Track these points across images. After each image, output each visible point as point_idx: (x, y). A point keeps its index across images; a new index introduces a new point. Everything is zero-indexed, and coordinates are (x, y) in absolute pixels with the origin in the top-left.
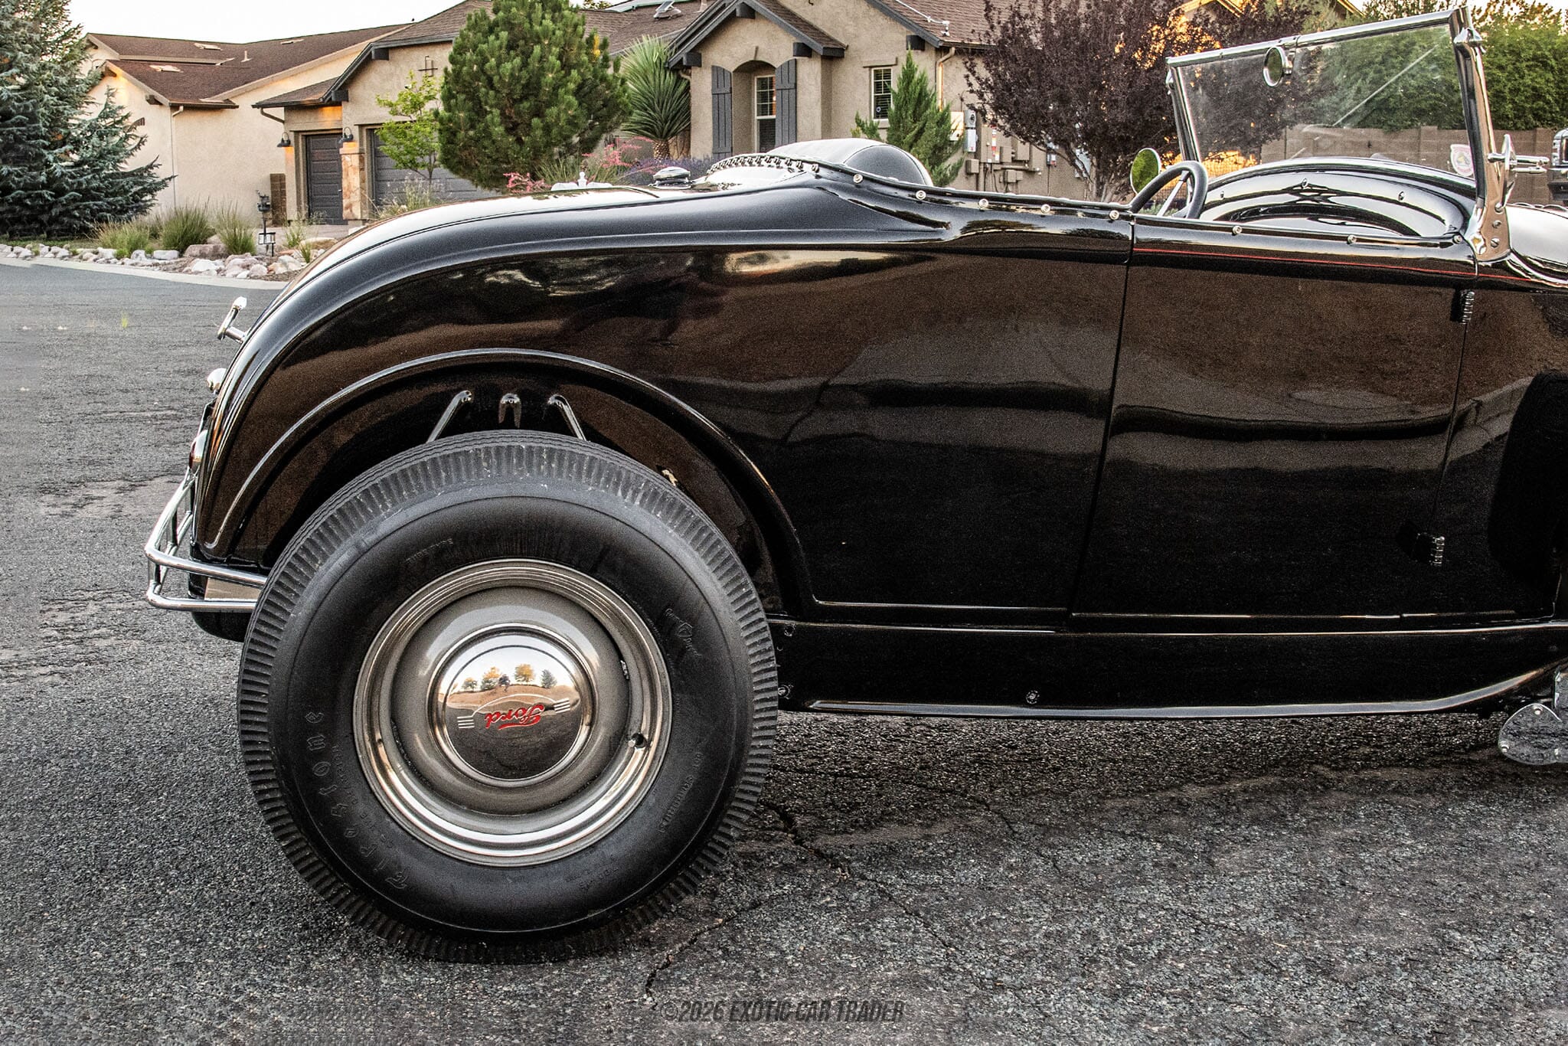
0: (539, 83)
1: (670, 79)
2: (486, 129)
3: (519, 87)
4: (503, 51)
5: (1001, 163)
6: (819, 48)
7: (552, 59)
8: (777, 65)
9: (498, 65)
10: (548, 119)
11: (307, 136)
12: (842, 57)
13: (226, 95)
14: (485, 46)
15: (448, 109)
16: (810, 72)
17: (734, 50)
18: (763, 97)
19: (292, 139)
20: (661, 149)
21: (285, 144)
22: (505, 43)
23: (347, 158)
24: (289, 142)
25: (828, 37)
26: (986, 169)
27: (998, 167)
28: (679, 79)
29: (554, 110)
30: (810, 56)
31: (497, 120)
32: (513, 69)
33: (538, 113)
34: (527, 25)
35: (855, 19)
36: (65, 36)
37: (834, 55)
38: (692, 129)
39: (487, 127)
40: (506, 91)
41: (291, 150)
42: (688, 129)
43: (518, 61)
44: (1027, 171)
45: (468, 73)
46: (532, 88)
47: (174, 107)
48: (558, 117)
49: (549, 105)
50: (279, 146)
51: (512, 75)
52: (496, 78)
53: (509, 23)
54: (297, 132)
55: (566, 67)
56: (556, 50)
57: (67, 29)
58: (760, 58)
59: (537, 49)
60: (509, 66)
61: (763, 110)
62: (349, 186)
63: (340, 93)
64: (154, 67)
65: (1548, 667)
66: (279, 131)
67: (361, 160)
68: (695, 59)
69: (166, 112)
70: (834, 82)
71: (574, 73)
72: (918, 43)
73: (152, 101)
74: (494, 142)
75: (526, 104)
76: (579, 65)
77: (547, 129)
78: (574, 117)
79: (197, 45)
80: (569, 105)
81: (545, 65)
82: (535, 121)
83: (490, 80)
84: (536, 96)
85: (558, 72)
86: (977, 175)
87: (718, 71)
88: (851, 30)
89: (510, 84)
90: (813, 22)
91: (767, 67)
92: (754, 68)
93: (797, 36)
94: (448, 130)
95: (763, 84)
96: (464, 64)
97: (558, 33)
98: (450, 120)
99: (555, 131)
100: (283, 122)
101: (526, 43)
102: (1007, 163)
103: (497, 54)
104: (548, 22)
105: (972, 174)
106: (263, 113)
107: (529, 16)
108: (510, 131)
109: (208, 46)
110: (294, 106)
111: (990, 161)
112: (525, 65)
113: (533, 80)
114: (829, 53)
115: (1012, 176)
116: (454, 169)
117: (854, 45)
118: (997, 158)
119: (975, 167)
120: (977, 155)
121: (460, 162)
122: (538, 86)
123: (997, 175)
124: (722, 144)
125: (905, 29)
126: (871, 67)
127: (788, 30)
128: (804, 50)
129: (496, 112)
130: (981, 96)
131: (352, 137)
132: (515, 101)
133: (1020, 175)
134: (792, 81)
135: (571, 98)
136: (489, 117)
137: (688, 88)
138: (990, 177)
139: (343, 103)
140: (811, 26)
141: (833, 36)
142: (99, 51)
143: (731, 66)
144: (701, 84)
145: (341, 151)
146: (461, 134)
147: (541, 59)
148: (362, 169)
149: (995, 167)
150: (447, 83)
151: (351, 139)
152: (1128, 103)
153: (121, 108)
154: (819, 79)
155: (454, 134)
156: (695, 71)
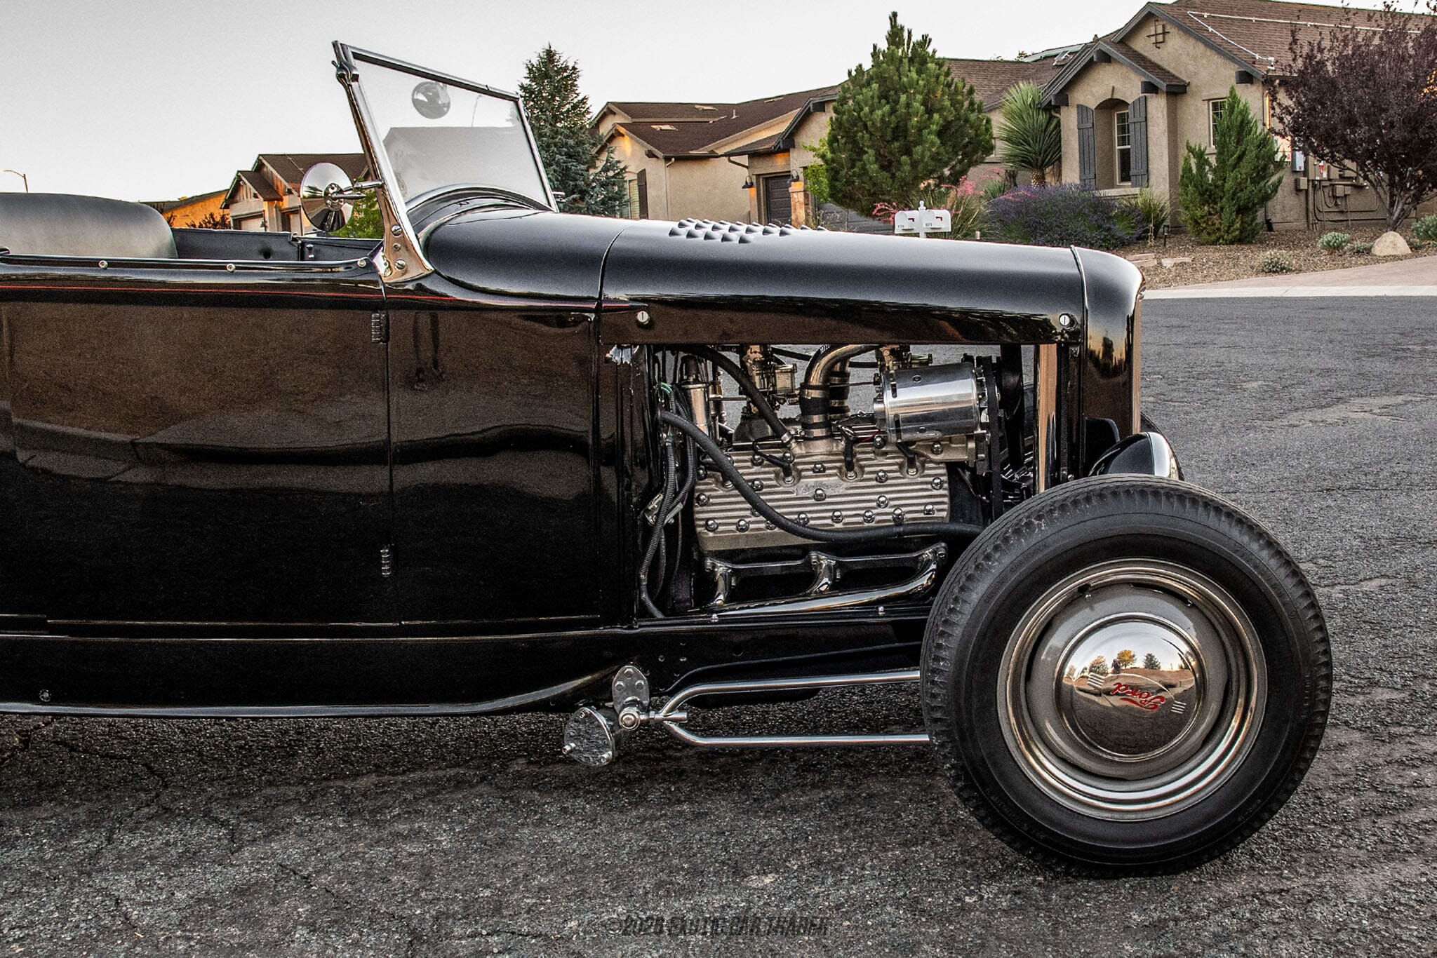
0: (906, 125)
1: (1042, 118)
2: (863, 168)
3: (889, 130)
4: (876, 100)
5: (1330, 180)
6: (1163, 85)
7: (916, 105)
8: (1130, 102)
9: (872, 111)
10: (915, 157)
11: (767, 179)
12: (1185, 92)
13: (711, 147)
14: (860, 97)
15: (833, 151)
16: (1158, 107)
17: (1094, 90)
18: (1123, 129)
19: (754, 181)
20: (1037, 178)
21: (748, 186)
22: (877, 93)
23: (795, 195)
24: (752, 183)
25: (1173, 76)
26: (1314, 186)
27: (1327, 184)
28: (1051, 118)
29: (919, 149)
30: (1157, 93)
31: (872, 159)
32: (883, 116)
33: (908, 152)
34: (896, 78)
35: (1195, 58)
36: (575, 107)
37: (1177, 91)
38: (1063, 159)
39: (865, 164)
40: (879, 134)
41: (754, 190)
42: (1060, 159)
43: (887, 108)
44: (1354, 186)
45: (848, 121)
46: (900, 131)
47: (667, 159)
48: (923, 155)
49: (916, 144)
50: (744, 187)
51: (882, 120)
52: (869, 123)
53: (882, 77)
54: (758, 176)
55: (929, 112)
56: (919, 97)
57: (575, 101)
58: (1116, 96)
59: (903, 98)
60: (879, 112)
61: (1123, 141)
62: (797, 219)
63: (787, 143)
64: (654, 127)
65: (604, 672)
66: (743, 175)
67: (806, 196)
68: (1063, 98)
69: (662, 163)
70: (1179, 112)
71: (936, 116)
72: (1246, 78)
73: (650, 155)
74: (871, 178)
75: (896, 144)
76: (940, 110)
77: (914, 165)
78: (938, 154)
79: (697, 107)
80: (933, 144)
81: (911, 110)
82: (904, 158)
83: (865, 126)
84: (905, 137)
85: (922, 116)
86: (1307, 191)
87: (1082, 109)
88: (1191, 68)
89: (881, 128)
90: (1160, 63)
91: (1121, 104)
92: (1112, 105)
93: (1144, 75)
94: (832, 169)
95: (1122, 118)
96: (844, 113)
97: (921, 82)
98: (833, 161)
99: (920, 167)
100: (747, 167)
101: (896, 93)
102: (1336, 180)
103: (870, 103)
104: (914, 75)
105: (1301, 190)
106: (730, 161)
107: (898, 70)
108: (883, 168)
109: (706, 108)
110: (756, 154)
111: (1318, 178)
112: (893, 111)
113: (901, 124)
114: (1173, 90)
115: (1340, 190)
116: (839, 202)
117: (1194, 82)
118: (1325, 175)
119: (1303, 184)
120: (1305, 173)
121: (844, 196)
122: (906, 130)
123: (1326, 190)
124: (1087, 171)
125: (1237, 66)
126: (1209, 100)
127: (1136, 71)
128: (1150, 88)
129: (871, 152)
130: (1281, 120)
131: (798, 177)
132: (888, 142)
133: (1348, 190)
134: (1143, 115)
135: (933, 137)
136: (865, 157)
137: (1058, 124)
138: (1320, 193)
139: (791, 150)
140: (1159, 67)
141: (1177, 74)
142: (617, 116)
143: (1092, 104)
144: (1069, 119)
145: (790, 190)
146: (843, 173)
147: (908, 105)
148: (806, 204)
149: (1324, 184)
150: (833, 129)
151: (797, 179)
152: (1404, 123)
153: (619, 162)
154: (1165, 113)
155: (837, 172)
156: (1064, 110)
